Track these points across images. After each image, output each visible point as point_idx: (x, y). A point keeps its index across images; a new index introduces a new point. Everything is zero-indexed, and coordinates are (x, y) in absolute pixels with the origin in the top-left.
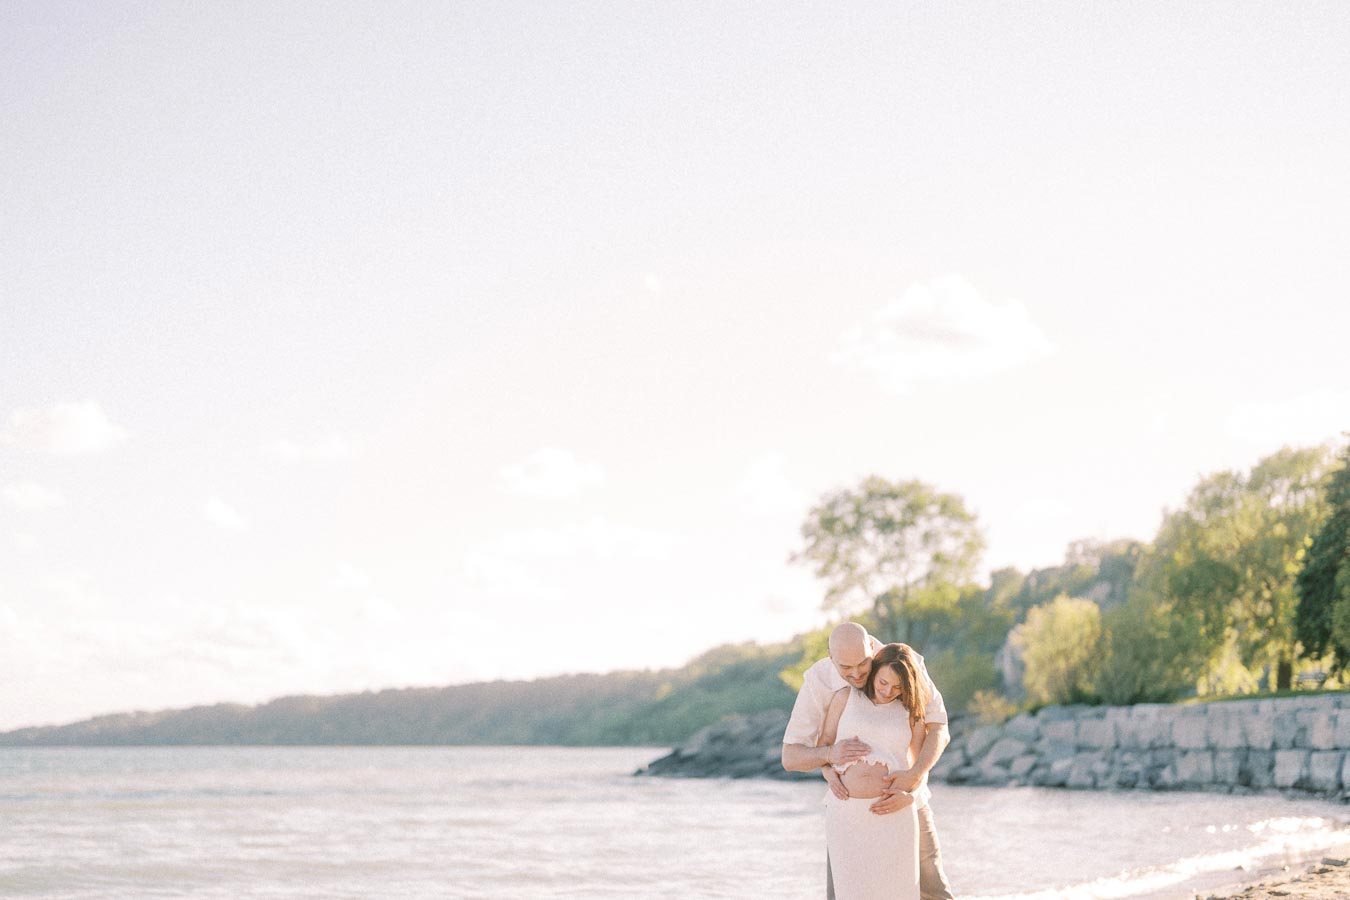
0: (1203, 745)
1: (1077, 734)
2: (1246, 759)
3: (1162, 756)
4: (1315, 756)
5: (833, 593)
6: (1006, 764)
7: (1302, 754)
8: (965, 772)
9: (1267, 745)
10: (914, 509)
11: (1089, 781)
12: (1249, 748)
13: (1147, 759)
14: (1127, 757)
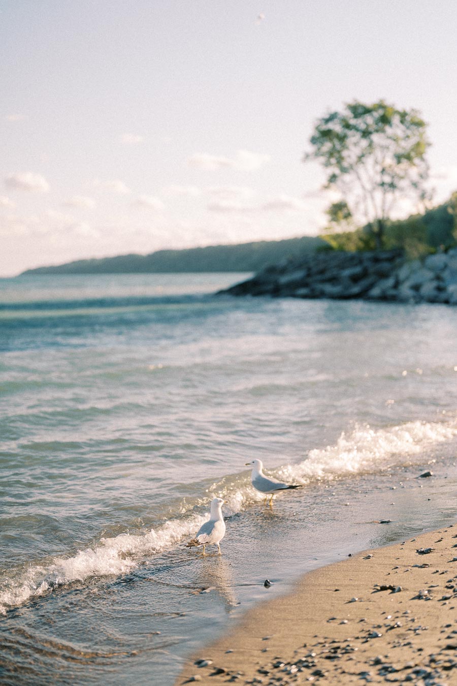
5: (333, 178)
6: (416, 288)
8: (392, 292)
10: (385, 120)
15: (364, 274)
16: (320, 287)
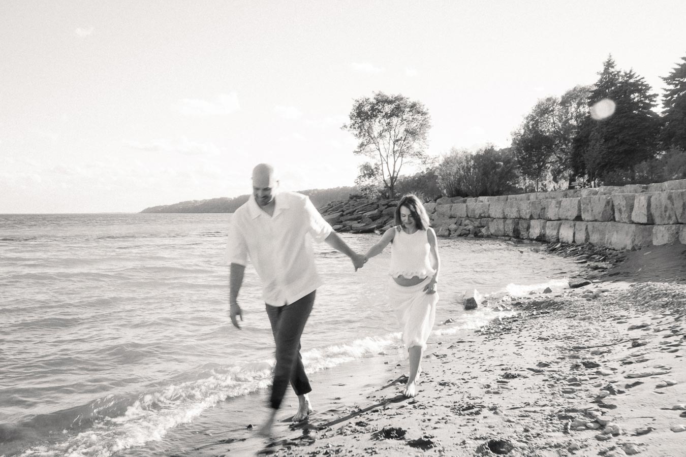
0: (501, 216)
1: (451, 209)
2: (518, 223)
3: (484, 221)
4: (548, 223)
5: (362, 146)
7: (542, 221)
9: (528, 217)
10: (398, 109)
11: (446, 233)
12: (521, 218)
13: (477, 223)
14: (467, 222)
15: (380, 215)
16: (349, 223)
